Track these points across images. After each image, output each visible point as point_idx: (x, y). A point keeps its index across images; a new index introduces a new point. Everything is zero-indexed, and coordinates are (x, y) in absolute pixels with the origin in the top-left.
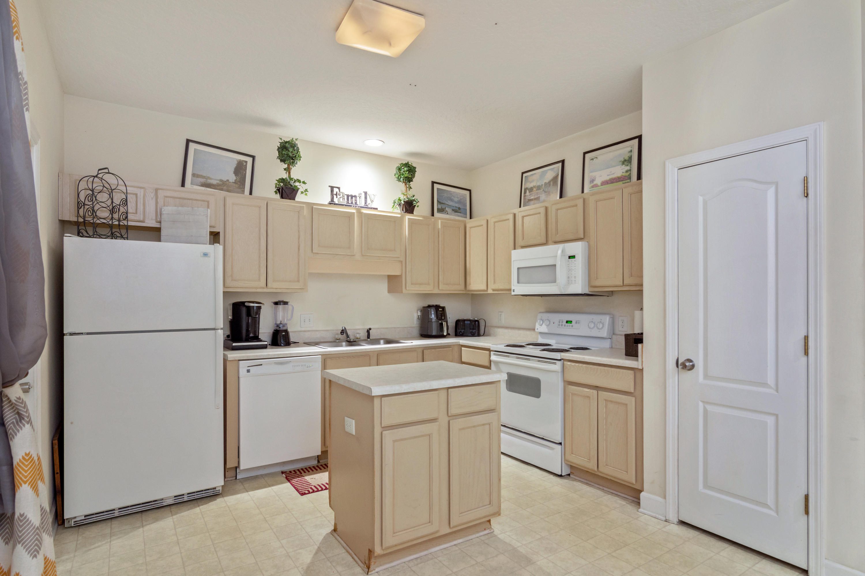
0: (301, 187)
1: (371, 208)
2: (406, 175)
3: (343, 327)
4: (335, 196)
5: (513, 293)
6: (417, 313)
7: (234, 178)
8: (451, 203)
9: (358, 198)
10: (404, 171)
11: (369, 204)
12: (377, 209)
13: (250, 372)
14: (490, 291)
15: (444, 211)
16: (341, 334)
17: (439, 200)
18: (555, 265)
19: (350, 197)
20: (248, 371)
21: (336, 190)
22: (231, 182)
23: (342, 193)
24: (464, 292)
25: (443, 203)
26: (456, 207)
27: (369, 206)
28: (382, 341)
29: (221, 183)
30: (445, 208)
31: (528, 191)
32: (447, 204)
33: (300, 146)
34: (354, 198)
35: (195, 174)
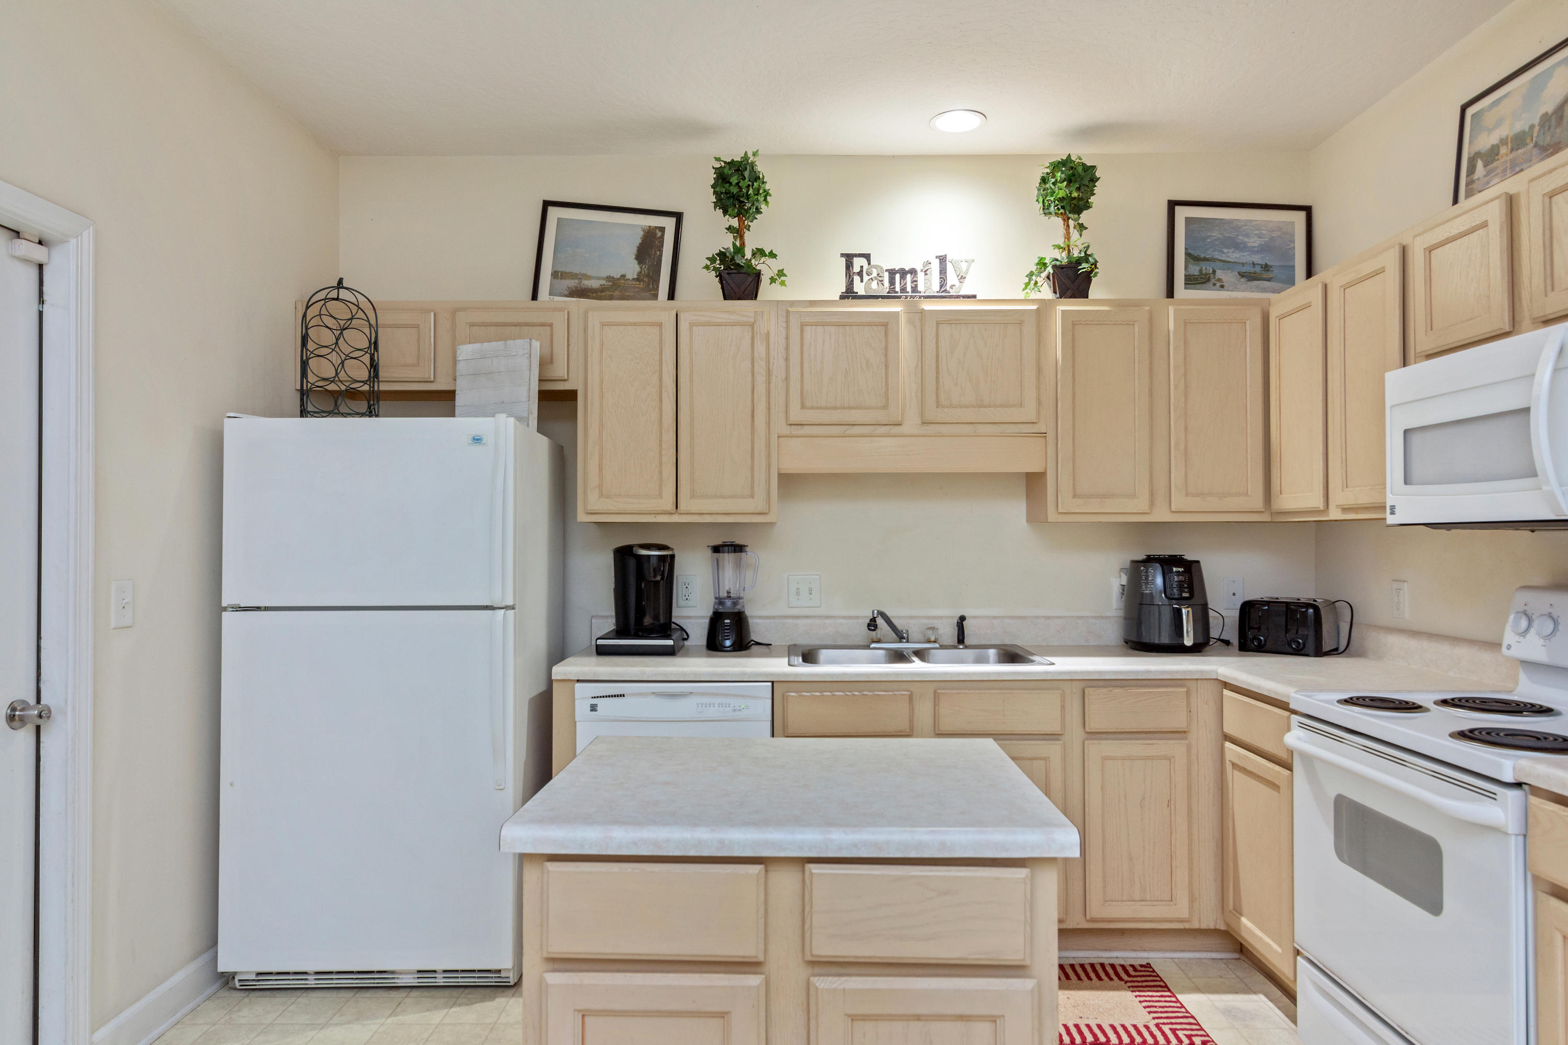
0: (767, 268)
1: (958, 297)
2: (1061, 194)
3: (876, 611)
4: (857, 279)
5: (1391, 520)
6: (1120, 577)
7: (637, 268)
8: (1235, 255)
9: (921, 276)
10: (1054, 184)
11: (952, 287)
12: (974, 297)
13: (597, 711)
14: (1334, 514)
15: (1209, 280)
16: (869, 629)
17: (1192, 252)
18: (1527, 410)
19: (898, 276)
20: (593, 708)
21: (858, 263)
22: (629, 280)
23: (876, 267)
24: (1266, 518)
25: (1205, 259)
26: (1254, 264)
27: (953, 293)
28: (992, 652)
29: (610, 284)
30: (1214, 272)
31: (1480, 164)
32: (1220, 260)
33: (761, 168)
34: (909, 276)
35: (558, 272)
